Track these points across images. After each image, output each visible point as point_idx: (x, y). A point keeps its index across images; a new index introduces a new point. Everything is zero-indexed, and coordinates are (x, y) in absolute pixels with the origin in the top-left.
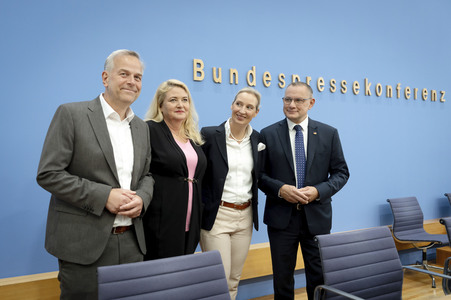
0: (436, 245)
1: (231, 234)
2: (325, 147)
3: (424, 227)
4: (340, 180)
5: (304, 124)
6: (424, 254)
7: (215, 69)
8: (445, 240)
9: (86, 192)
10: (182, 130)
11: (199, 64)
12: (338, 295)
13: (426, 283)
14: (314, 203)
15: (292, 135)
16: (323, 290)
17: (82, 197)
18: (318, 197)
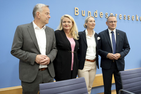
1: (89, 71)
2: (122, 39)
4: (128, 51)
5: (114, 31)
7: (83, 11)
9: (27, 57)
11: (77, 9)
12: (127, 93)
14: (119, 59)
15: (110, 35)
16: (122, 91)
17: (26, 58)
18: (121, 57)
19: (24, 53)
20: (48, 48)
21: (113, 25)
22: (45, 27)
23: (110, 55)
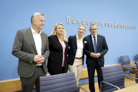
0: (134, 69)
1: (77, 66)
2: (102, 42)
3: (131, 64)
4: (106, 51)
5: (96, 36)
6: (130, 71)
7: (73, 19)
8: (136, 67)
9: (27, 57)
10: (62, 37)
11: (69, 18)
12: (107, 84)
13: (131, 79)
15: (93, 39)
16: (103, 82)
17: (26, 58)
18: (101, 55)
19: (24, 54)
20: (43, 50)
21: (94, 32)
22: (41, 32)
23: (93, 54)
